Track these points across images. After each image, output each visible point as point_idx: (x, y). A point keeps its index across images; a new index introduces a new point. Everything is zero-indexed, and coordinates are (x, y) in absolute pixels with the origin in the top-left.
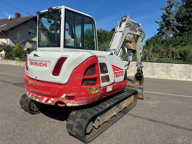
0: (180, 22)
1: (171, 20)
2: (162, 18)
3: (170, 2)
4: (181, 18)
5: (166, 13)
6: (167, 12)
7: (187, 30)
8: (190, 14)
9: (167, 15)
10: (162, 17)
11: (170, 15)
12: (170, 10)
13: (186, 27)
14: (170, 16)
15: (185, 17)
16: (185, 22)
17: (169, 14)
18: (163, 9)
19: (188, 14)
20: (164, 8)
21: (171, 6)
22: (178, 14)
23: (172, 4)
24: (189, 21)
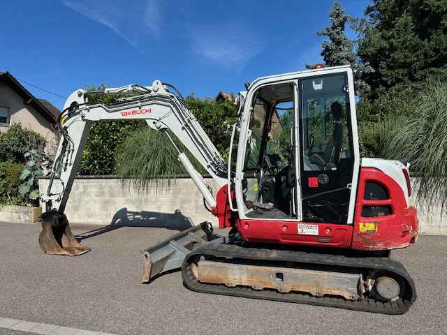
0: (369, 63)
1: (343, 58)
2: (323, 57)
3: (338, 16)
4: (372, 54)
5: (330, 42)
6: (333, 40)
7: (389, 83)
8: (391, 44)
9: (334, 47)
10: (322, 54)
11: (341, 47)
12: (338, 33)
13: (385, 76)
14: (341, 49)
15: (381, 50)
16: (383, 64)
17: (339, 43)
18: (324, 34)
19: (385, 44)
20: (325, 32)
21: (342, 25)
22: (364, 46)
23: (341, 19)
24: (392, 62)
